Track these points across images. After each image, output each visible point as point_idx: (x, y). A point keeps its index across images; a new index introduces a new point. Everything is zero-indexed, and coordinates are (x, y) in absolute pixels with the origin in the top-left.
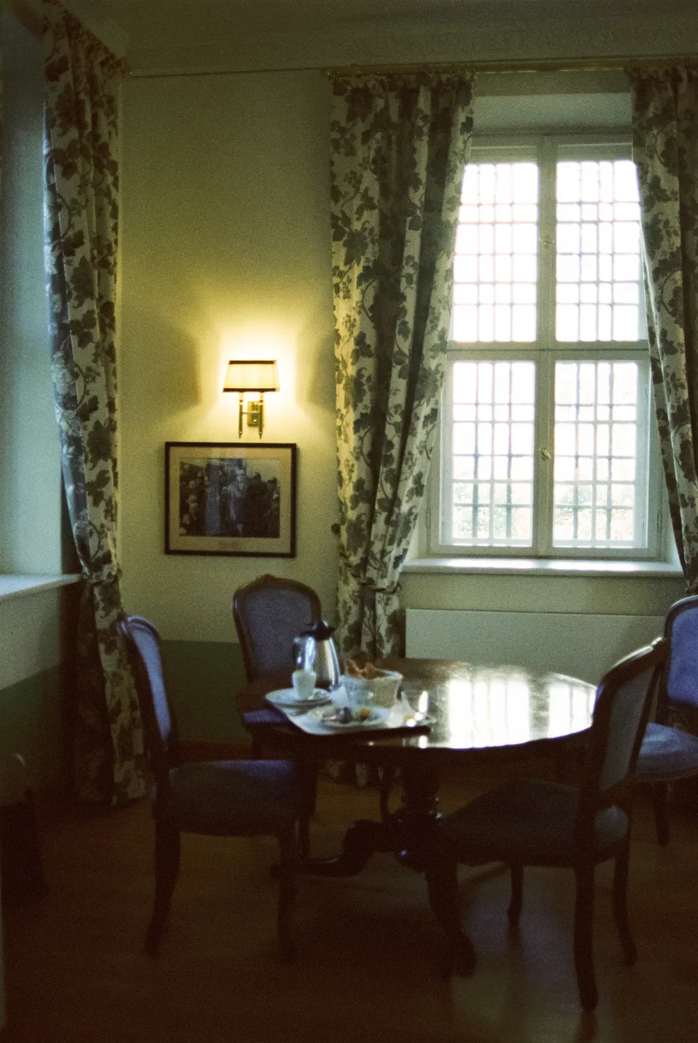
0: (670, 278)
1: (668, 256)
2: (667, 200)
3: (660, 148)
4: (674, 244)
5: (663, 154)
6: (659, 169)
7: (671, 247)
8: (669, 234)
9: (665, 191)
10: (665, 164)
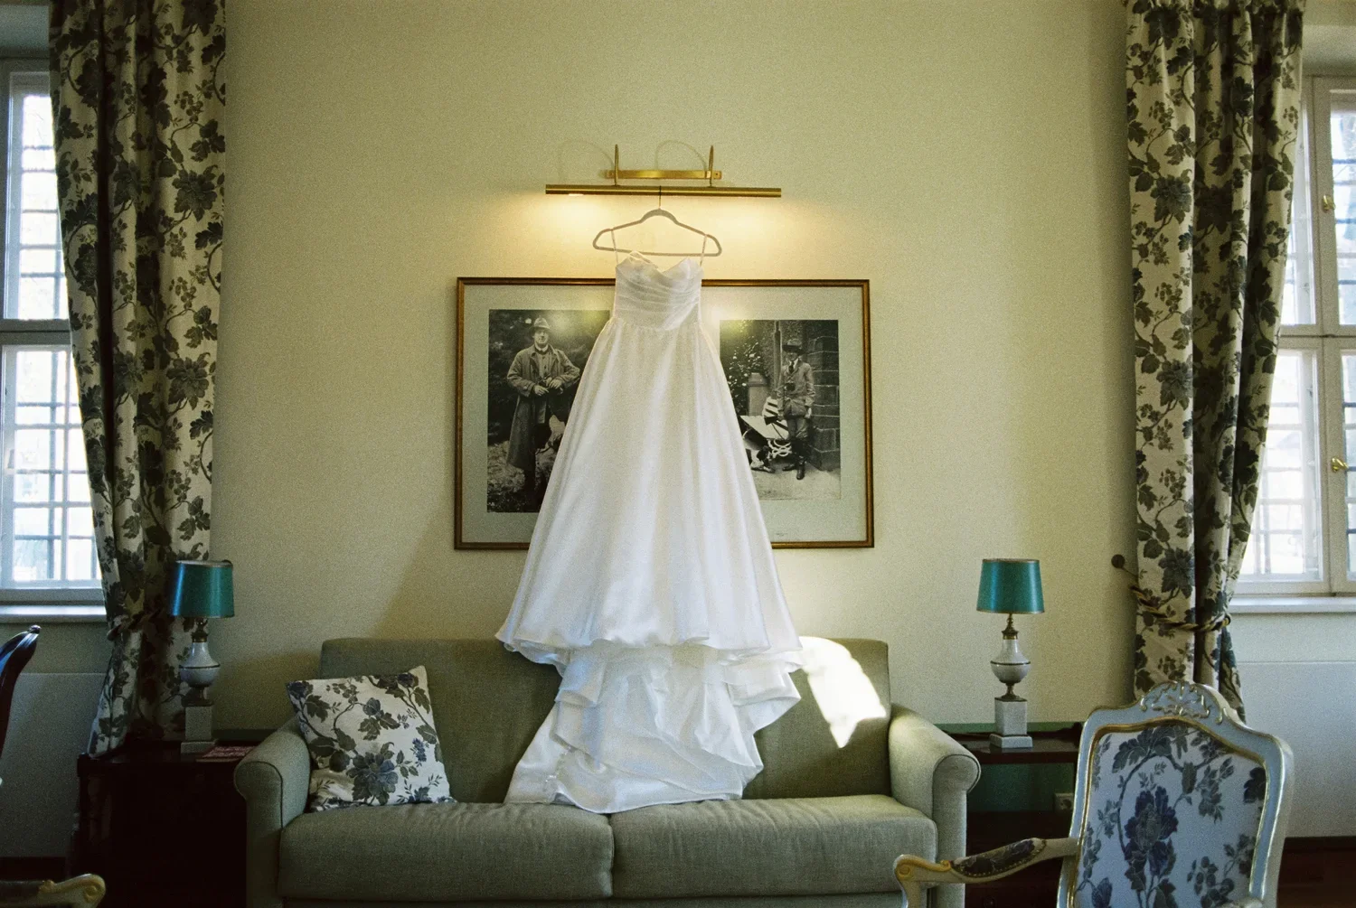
0: (77, 234)
1: (75, 205)
2: (78, 135)
3: (75, 72)
4: (82, 190)
5: (80, 80)
6: (71, 97)
7: (79, 193)
8: (77, 178)
9: (76, 124)
10: (80, 92)
